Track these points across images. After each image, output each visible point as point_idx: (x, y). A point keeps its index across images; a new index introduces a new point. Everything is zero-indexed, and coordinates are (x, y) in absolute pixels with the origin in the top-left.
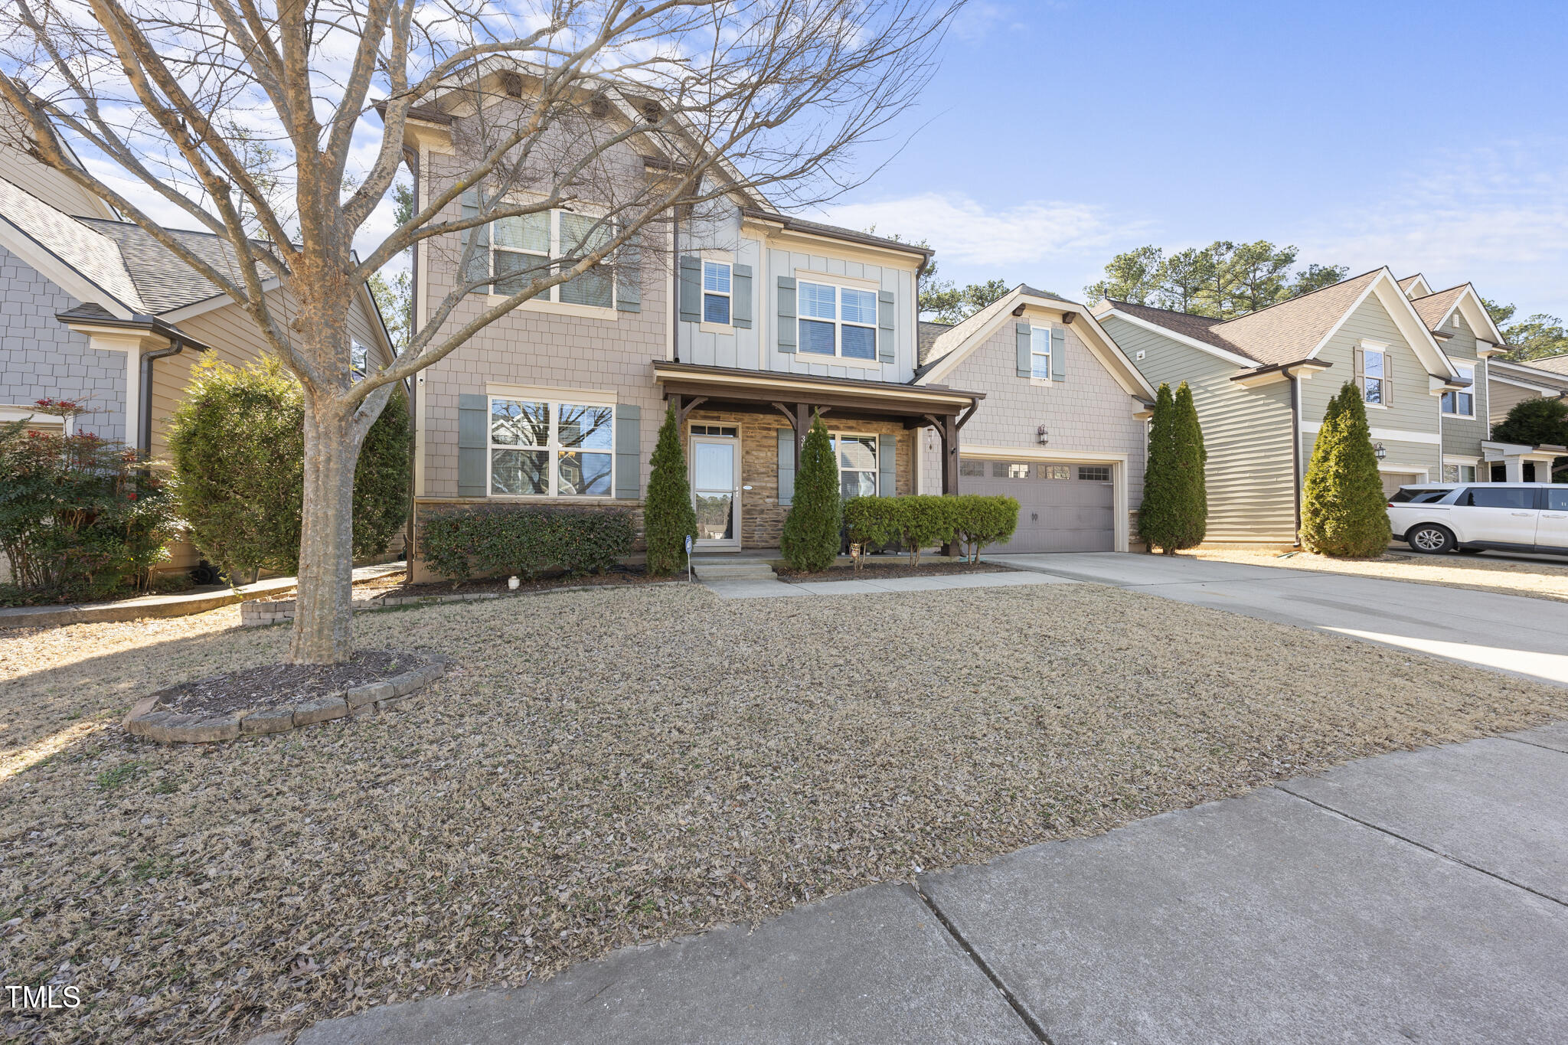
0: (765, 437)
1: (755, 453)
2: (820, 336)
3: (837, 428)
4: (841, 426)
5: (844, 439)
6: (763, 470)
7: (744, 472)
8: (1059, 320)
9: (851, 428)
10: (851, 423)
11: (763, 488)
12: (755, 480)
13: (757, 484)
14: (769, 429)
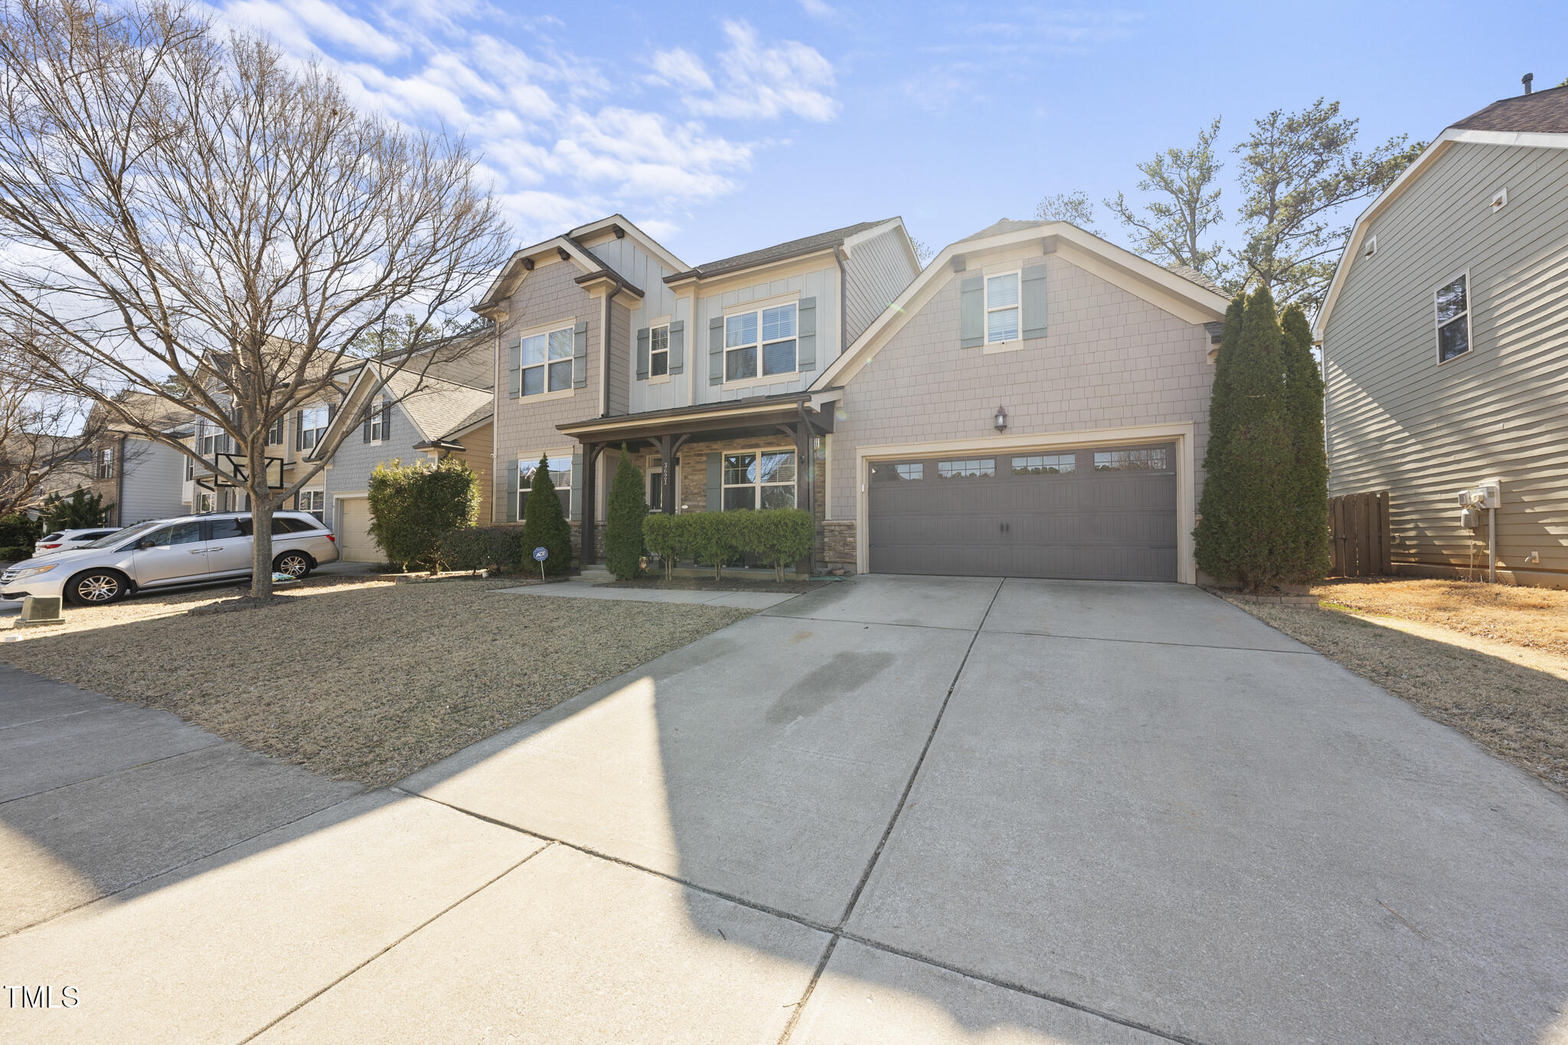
0: (698, 462)
1: (690, 477)
2: (742, 363)
3: (757, 446)
4: (762, 443)
5: (763, 455)
6: (696, 491)
7: (682, 494)
8: (1036, 253)
9: (770, 444)
10: (771, 439)
11: (695, 506)
12: (690, 500)
13: (693, 503)
14: (701, 455)
